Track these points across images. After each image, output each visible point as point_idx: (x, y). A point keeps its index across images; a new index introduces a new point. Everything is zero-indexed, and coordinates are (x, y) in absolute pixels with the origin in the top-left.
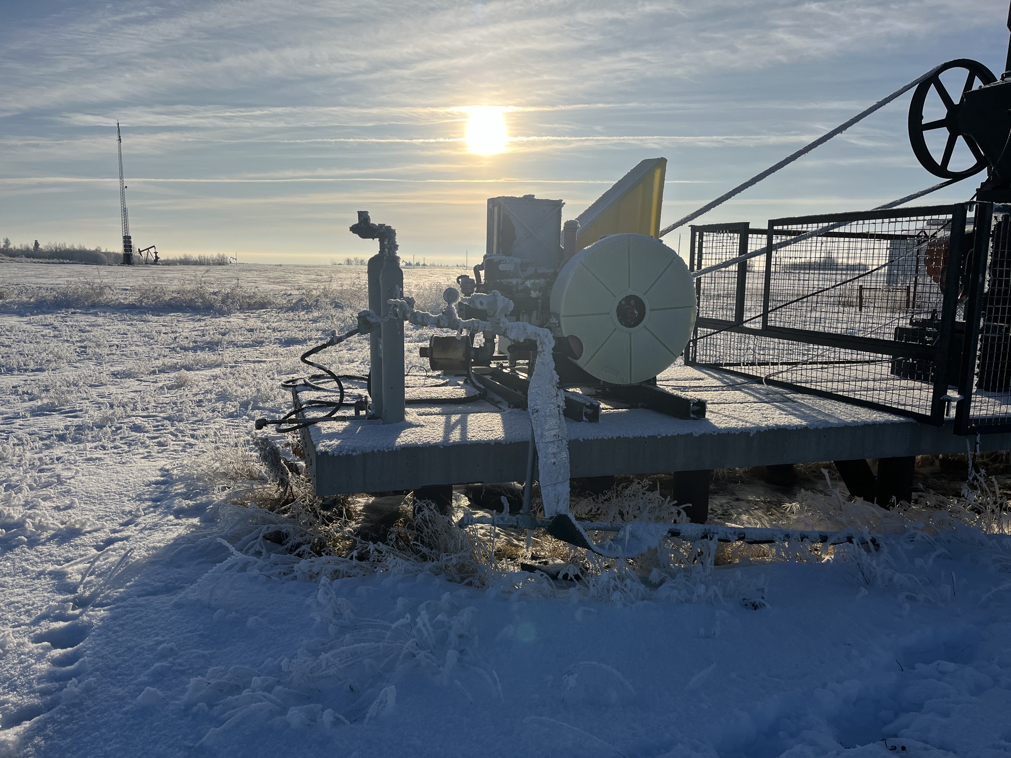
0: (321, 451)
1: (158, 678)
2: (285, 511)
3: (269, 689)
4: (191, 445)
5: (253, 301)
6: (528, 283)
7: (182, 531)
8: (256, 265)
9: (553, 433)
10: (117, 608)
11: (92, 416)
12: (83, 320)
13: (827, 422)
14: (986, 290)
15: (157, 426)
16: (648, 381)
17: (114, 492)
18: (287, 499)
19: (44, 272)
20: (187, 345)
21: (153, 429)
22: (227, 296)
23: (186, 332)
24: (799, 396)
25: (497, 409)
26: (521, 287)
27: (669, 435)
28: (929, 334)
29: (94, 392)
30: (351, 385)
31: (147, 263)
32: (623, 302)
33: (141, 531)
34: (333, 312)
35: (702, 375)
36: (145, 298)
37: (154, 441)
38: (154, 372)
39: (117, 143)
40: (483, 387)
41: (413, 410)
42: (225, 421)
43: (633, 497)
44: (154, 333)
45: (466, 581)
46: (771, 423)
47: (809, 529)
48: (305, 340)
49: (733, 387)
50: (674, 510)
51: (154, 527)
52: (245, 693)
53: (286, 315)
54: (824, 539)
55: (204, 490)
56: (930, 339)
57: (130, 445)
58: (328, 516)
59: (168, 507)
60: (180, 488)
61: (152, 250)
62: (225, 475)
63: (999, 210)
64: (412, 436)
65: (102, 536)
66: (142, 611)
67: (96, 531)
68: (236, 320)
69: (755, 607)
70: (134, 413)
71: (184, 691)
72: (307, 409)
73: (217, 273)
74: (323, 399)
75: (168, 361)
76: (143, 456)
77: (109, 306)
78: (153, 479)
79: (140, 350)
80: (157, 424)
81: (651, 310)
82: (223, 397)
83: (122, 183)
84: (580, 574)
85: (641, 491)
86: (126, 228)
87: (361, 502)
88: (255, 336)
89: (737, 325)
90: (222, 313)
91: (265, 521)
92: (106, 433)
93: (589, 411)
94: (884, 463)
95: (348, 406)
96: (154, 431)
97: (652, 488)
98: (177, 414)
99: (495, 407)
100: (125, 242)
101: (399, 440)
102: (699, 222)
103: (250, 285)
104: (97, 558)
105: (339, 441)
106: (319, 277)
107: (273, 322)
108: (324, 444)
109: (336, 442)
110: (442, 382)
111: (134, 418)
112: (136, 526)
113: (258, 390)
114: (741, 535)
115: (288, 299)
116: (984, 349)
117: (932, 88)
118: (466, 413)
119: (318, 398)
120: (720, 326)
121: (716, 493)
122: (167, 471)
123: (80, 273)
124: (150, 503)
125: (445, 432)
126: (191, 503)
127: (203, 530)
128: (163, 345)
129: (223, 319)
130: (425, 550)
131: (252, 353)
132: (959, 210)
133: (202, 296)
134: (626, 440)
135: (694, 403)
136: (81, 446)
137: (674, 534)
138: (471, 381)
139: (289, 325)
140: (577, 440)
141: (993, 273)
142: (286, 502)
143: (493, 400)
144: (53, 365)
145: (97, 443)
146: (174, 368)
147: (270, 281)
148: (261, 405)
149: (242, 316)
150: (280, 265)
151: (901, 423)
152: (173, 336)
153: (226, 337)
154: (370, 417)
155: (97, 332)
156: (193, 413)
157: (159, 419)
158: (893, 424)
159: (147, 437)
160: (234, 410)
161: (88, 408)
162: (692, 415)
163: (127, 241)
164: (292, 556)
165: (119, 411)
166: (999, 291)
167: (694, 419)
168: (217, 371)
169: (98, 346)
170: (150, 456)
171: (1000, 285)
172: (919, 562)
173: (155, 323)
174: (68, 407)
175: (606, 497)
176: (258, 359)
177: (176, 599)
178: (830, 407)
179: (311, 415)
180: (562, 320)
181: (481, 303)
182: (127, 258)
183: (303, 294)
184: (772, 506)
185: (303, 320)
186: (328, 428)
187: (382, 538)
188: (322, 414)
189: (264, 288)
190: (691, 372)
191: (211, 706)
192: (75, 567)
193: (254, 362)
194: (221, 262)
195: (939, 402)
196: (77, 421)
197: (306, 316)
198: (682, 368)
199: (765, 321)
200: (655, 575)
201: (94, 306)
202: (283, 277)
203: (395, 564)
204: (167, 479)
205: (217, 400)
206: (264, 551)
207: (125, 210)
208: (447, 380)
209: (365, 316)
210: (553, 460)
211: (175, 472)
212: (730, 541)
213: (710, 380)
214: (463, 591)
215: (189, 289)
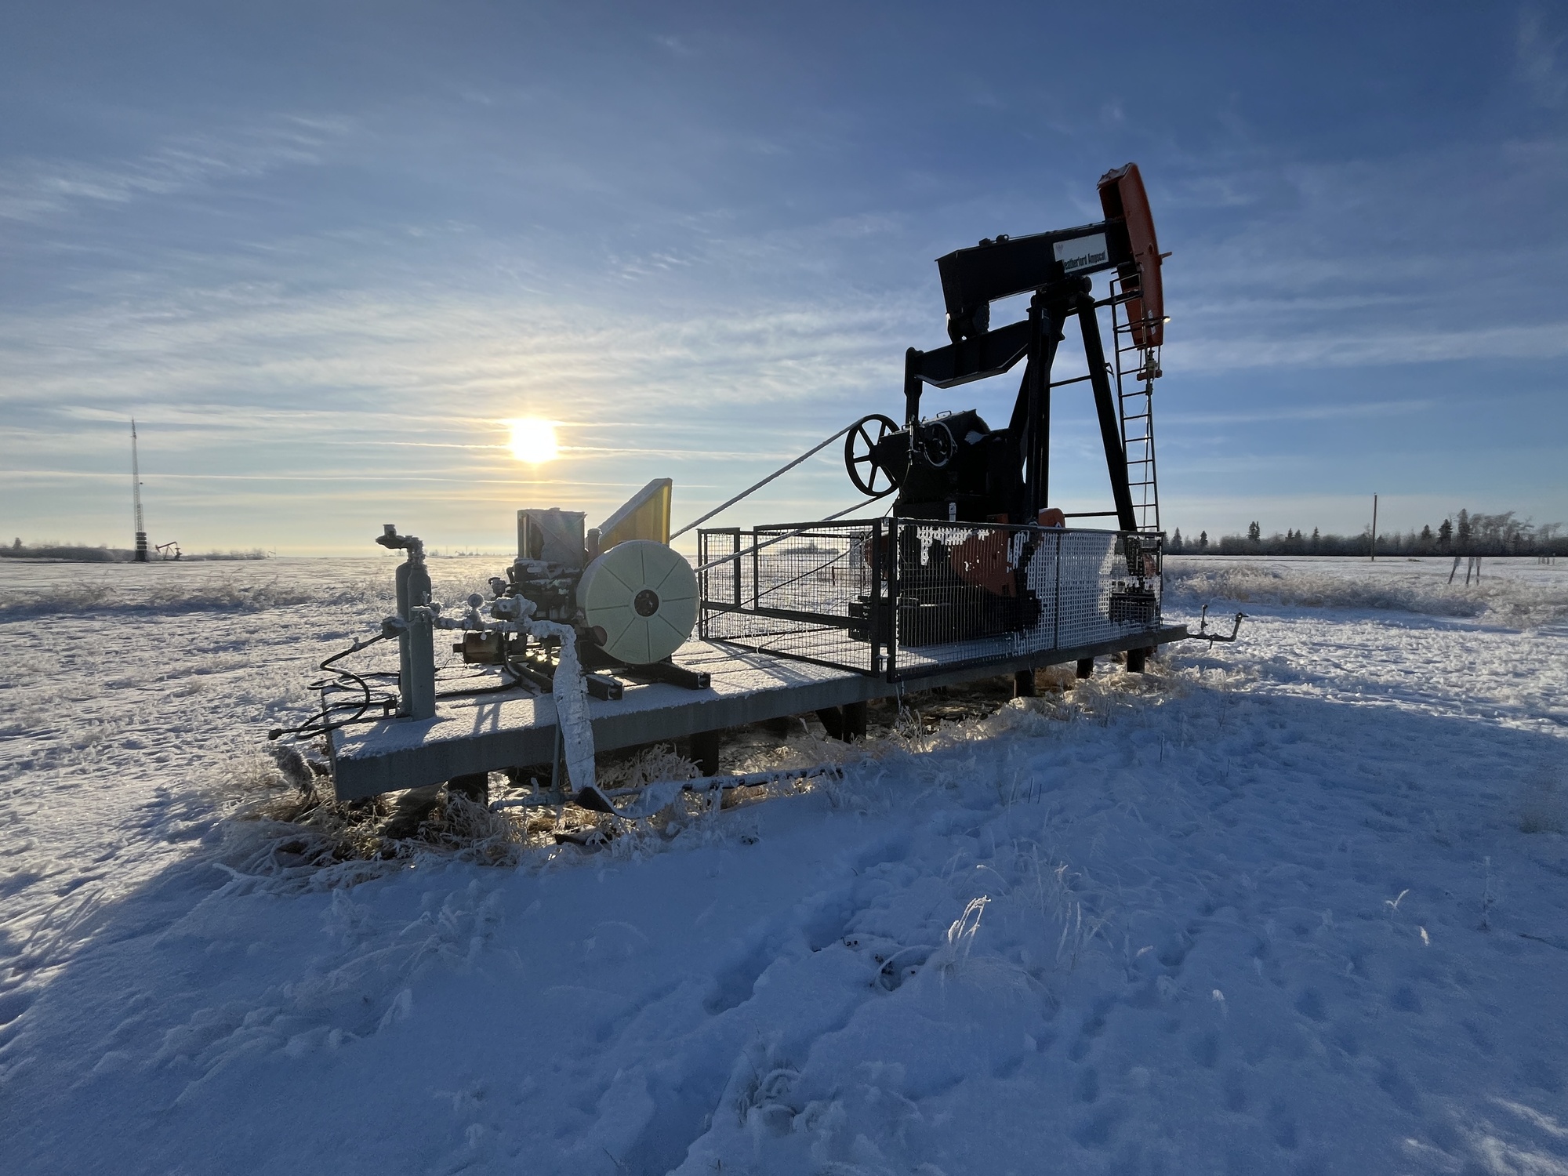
0: (341, 757)
1: (125, 1038)
2: (307, 818)
3: (268, 1022)
4: (200, 757)
5: (289, 597)
6: (556, 583)
7: (174, 857)
8: (296, 559)
9: (577, 715)
10: (78, 962)
11: (71, 736)
12: (74, 625)
13: (802, 682)
14: (898, 579)
15: (158, 740)
16: (665, 660)
17: (91, 823)
18: (311, 804)
19: (27, 572)
20: (206, 647)
21: (152, 743)
22: (260, 593)
23: (207, 632)
24: (784, 661)
25: (530, 695)
26: (549, 587)
27: (681, 705)
28: (866, 611)
29: (78, 709)
30: (384, 683)
31: (166, 559)
32: (640, 596)
33: (122, 865)
34: (379, 604)
35: (712, 648)
36: (157, 598)
37: (152, 757)
38: (161, 679)
39: (131, 439)
40: (518, 675)
41: (446, 703)
42: (244, 727)
43: (654, 761)
44: (166, 636)
45: (498, 863)
46: (761, 687)
47: (793, 768)
48: (347, 633)
49: (735, 657)
50: (690, 766)
51: (140, 858)
52: (238, 1032)
53: (327, 609)
54: (804, 775)
55: (209, 807)
56: (867, 614)
57: (119, 764)
58: (357, 816)
59: (161, 832)
60: (179, 809)
61: (173, 547)
62: (238, 786)
63: (902, 522)
64: (442, 731)
65: (67, 878)
66: (112, 961)
67: (60, 873)
68: (269, 616)
69: (751, 841)
70: (129, 728)
71: (160, 1045)
72: (332, 713)
73: (252, 567)
74: (351, 701)
75: (180, 666)
76: (135, 776)
77: (110, 609)
78: (145, 802)
79: (146, 655)
80: (158, 737)
81: (663, 601)
82: (245, 700)
83: (136, 479)
84: (606, 839)
85: (661, 754)
86: (140, 525)
87: (393, 797)
88: (290, 633)
89: (736, 607)
90: (252, 610)
91: (279, 833)
92: (89, 754)
93: (614, 690)
94: (847, 708)
95: (377, 705)
96: (154, 745)
97: (670, 751)
98: (186, 724)
99: (529, 693)
100: (138, 539)
101: (427, 736)
102: (703, 526)
103: (290, 580)
104: (57, 906)
105: (363, 744)
106: (368, 570)
107: (312, 617)
108: (345, 749)
109: (359, 746)
110: (479, 671)
111: (129, 733)
112: (117, 859)
113: (287, 689)
114: (742, 781)
115: (331, 592)
116: (900, 620)
117: (858, 434)
118: (499, 702)
119: (346, 699)
120: (724, 608)
121: (726, 743)
122: (165, 790)
123: (76, 574)
124: (135, 831)
125: (476, 723)
126: (191, 824)
127: (203, 854)
128: (176, 647)
129: (253, 616)
130: (455, 839)
131: (284, 651)
132: (876, 523)
133: (230, 595)
134: (645, 713)
135: (701, 677)
136: (52, 773)
137: (688, 788)
138: (507, 669)
139: (329, 619)
140: (601, 719)
141: (902, 568)
142: (310, 807)
143: (527, 686)
144: (26, 680)
145: (76, 766)
146: (187, 672)
147: (312, 574)
148: (289, 705)
149: (277, 612)
150: (326, 558)
151: (853, 678)
152: (190, 637)
153: (255, 636)
154: (398, 716)
155: (92, 638)
156: (205, 721)
157: (161, 731)
158: (847, 679)
159: (143, 753)
160: (257, 713)
161: (68, 727)
162: (700, 686)
163: (141, 538)
164: (309, 866)
165: (109, 727)
166: (907, 578)
167: (701, 688)
168: (240, 672)
169: (91, 654)
170: (145, 775)
171: (907, 574)
172: (868, 783)
173: (168, 625)
174: (41, 728)
175: (631, 763)
176: (291, 656)
177: (159, 938)
178: (804, 669)
179: (335, 719)
180: (587, 613)
181: (505, 607)
182: (141, 555)
183: (348, 587)
184: (769, 750)
185: (346, 614)
186: (353, 731)
187: (412, 833)
188: (349, 717)
189: (305, 582)
190: (705, 646)
191: (192, 1056)
192: (23, 922)
193: (287, 660)
194: (257, 557)
195: (876, 659)
196: (49, 744)
197: (350, 609)
198: (697, 644)
199: (756, 603)
200: (671, 828)
201: (91, 609)
202: (328, 571)
203: (422, 858)
204: (164, 800)
205: (237, 705)
206: (275, 867)
207: (138, 507)
208: (486, 670)
209: (390, 622)
210: (578, 740)
211: (175, 790)
212: (732, 788)
213: (718, 652)
214: (493, 874)
215: (214, 586)
